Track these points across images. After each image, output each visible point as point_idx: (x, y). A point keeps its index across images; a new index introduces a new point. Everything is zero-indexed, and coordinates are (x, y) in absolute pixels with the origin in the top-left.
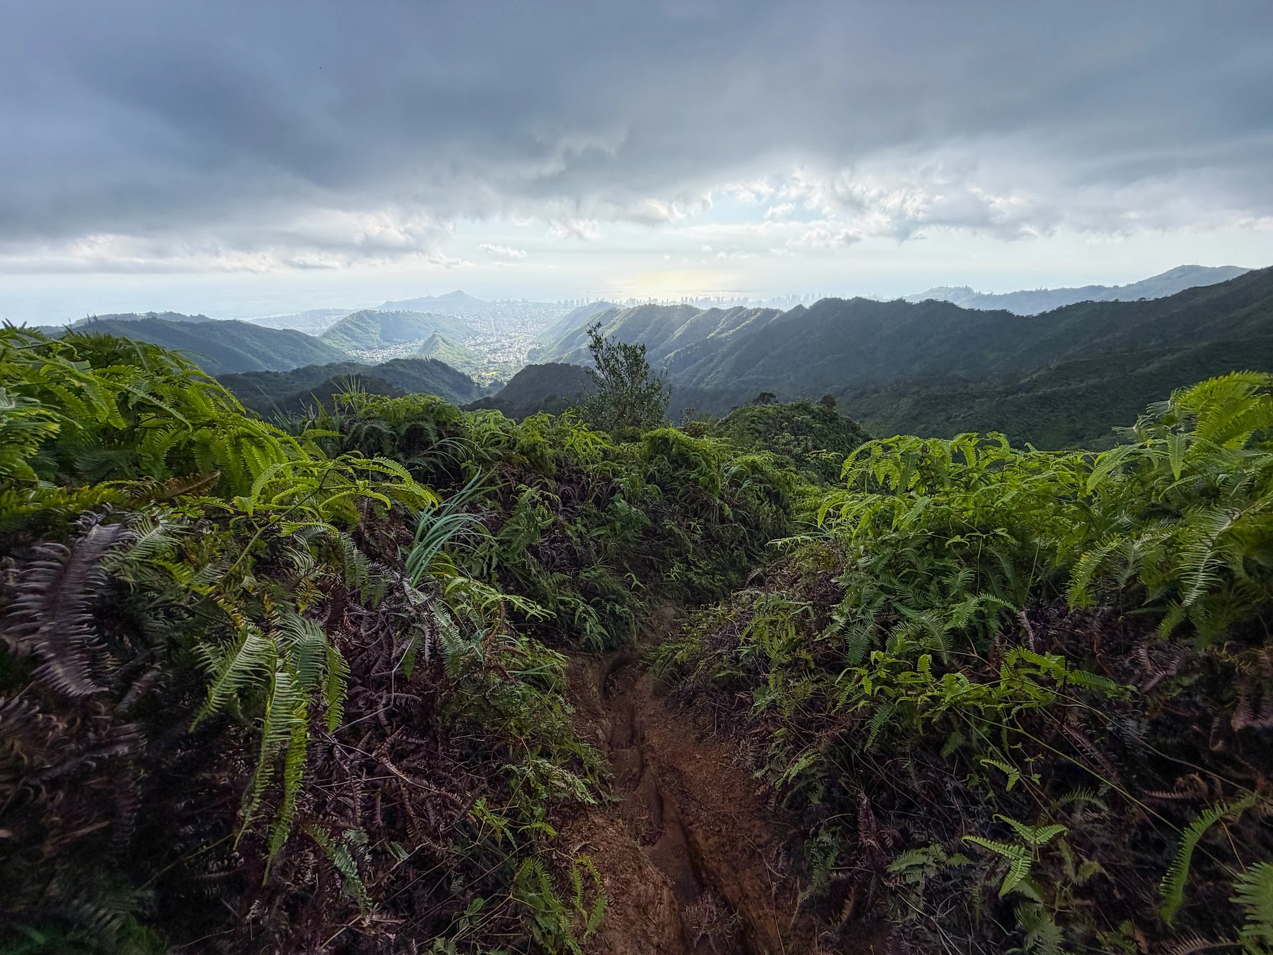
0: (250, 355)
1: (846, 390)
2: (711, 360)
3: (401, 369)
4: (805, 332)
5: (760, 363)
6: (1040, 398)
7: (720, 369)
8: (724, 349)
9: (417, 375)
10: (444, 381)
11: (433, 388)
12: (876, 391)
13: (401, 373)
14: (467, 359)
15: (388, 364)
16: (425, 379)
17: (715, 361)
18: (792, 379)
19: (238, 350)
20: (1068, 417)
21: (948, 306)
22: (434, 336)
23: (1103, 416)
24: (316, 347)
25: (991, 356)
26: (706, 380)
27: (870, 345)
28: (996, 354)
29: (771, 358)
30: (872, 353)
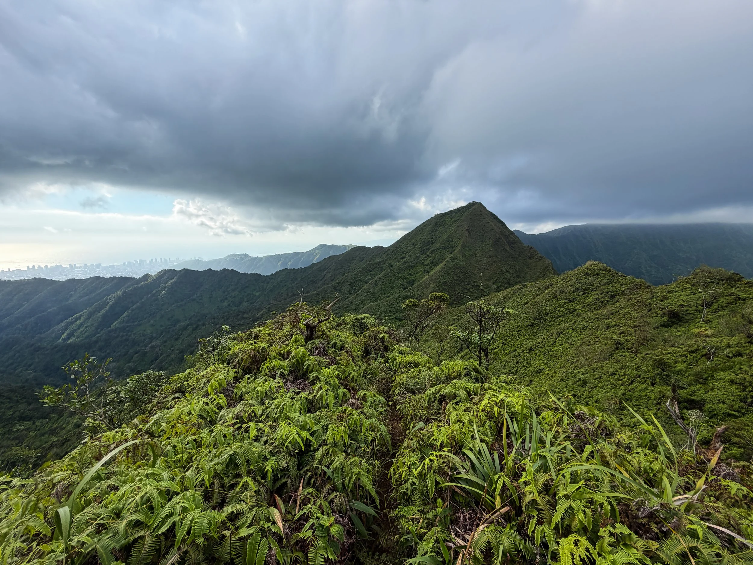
1: (188, 325)
2: (78, 318)
4: (154, 292)
5: (124, 315)
7: (89, 324)
8: (90, 310)
12: (204, 325)
17: (82, 318)
18: (152, 322)
21: (234, 273)
25: (257, 294)
26: (76, 334)
27: (198, 295)
28: (259, 293)
29: (133, 310)
30: (200, 299)
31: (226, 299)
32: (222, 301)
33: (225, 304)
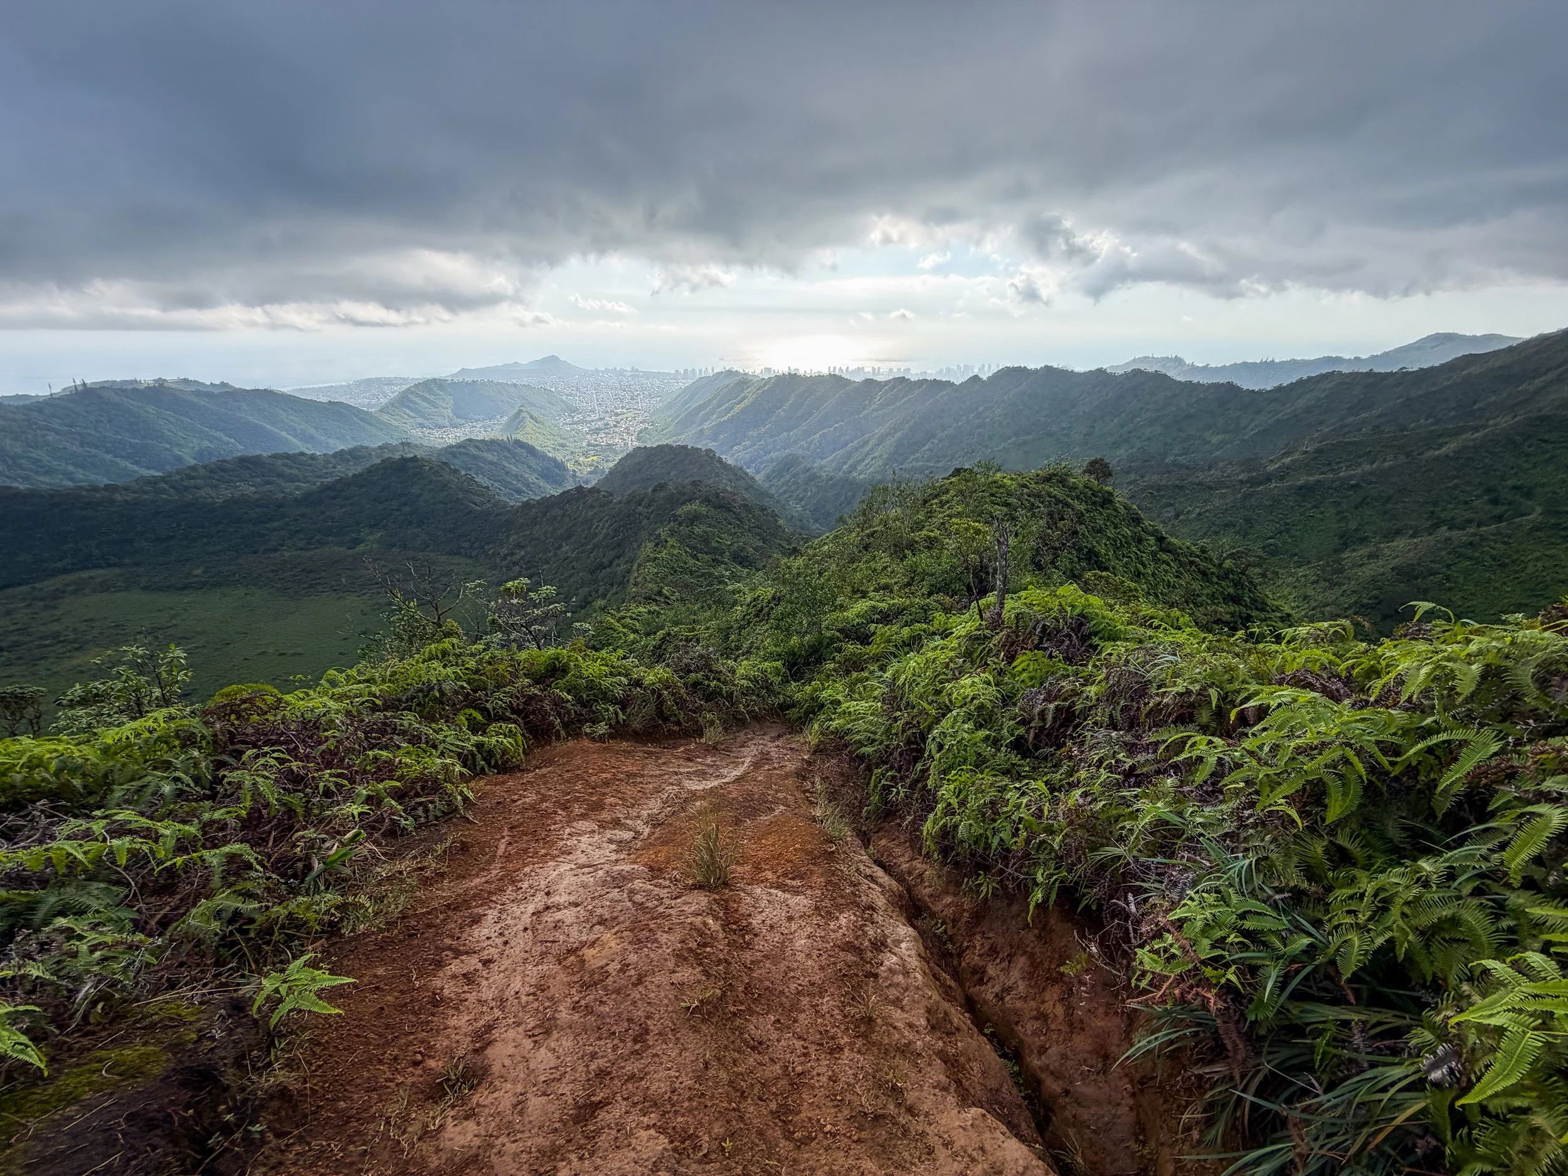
0: (284, 434)
2: (866, 443)
3: (474, 451)
4: (981, 409)
5: (926, 447)
6: (1301, 488)
7: (877, 454)
8: (882, 430)
9: (495, 459)
10: (530, 467)
11: (516, 476)
13: (475, 457)
14: (562, 441)
15: (459, 446)
16: (507, 465)
17: (871, 443)
19: (268, 427)
20: (1338, 513)
21: (1160, 379)
22: (520, 411)
23: (1385, 513)
24: (370, 424)
25: (1215, 439)
26: (859, 468)
27: (1064, 425)
28: (1220, 437)
29: (940, 440)
30: (1066, 435)
31: (1127, 441)
32: (1116, 445)
33: (1121, 452)
